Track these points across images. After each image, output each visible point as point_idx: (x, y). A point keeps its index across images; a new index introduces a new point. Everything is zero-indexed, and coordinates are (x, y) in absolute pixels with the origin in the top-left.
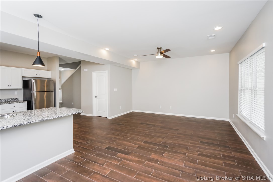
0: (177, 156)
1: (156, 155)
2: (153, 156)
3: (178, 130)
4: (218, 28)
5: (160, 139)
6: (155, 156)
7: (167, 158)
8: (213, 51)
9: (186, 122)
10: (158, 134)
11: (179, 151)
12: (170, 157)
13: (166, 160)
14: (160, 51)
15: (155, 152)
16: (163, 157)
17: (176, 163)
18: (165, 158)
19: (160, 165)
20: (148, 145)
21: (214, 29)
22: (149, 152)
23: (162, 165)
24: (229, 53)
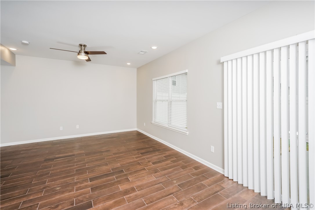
0: (142, 174)
1: (123, 185)
2: (122, 187)
3: (109, 150)
4: (154, 48)
5: (104, 168)
6: (125, 186)
7: (136, 181)
8: (129, 64)
9: (106, 140)
10: (95, 164)
11: (137, 169)
12: (138, 178)
13: (139, 183)
14: (84, 49)
15: (119, 182)
16: (132, 182)
17: (149, 180)
18: (135, 181)
19: (140, 190)
20: (100, 181)
21: (151, 48)
22: (112, 186)
23: (142, 189)
24: (136, 69)
